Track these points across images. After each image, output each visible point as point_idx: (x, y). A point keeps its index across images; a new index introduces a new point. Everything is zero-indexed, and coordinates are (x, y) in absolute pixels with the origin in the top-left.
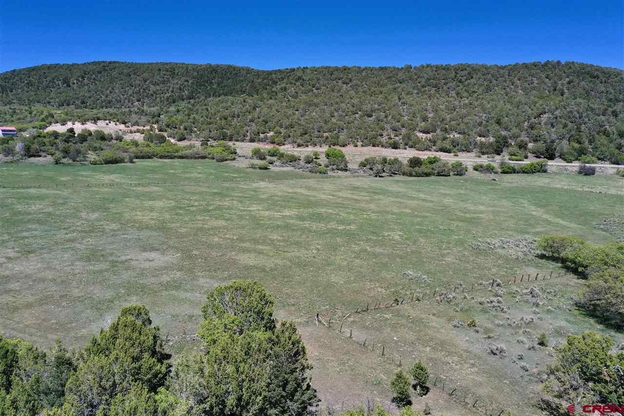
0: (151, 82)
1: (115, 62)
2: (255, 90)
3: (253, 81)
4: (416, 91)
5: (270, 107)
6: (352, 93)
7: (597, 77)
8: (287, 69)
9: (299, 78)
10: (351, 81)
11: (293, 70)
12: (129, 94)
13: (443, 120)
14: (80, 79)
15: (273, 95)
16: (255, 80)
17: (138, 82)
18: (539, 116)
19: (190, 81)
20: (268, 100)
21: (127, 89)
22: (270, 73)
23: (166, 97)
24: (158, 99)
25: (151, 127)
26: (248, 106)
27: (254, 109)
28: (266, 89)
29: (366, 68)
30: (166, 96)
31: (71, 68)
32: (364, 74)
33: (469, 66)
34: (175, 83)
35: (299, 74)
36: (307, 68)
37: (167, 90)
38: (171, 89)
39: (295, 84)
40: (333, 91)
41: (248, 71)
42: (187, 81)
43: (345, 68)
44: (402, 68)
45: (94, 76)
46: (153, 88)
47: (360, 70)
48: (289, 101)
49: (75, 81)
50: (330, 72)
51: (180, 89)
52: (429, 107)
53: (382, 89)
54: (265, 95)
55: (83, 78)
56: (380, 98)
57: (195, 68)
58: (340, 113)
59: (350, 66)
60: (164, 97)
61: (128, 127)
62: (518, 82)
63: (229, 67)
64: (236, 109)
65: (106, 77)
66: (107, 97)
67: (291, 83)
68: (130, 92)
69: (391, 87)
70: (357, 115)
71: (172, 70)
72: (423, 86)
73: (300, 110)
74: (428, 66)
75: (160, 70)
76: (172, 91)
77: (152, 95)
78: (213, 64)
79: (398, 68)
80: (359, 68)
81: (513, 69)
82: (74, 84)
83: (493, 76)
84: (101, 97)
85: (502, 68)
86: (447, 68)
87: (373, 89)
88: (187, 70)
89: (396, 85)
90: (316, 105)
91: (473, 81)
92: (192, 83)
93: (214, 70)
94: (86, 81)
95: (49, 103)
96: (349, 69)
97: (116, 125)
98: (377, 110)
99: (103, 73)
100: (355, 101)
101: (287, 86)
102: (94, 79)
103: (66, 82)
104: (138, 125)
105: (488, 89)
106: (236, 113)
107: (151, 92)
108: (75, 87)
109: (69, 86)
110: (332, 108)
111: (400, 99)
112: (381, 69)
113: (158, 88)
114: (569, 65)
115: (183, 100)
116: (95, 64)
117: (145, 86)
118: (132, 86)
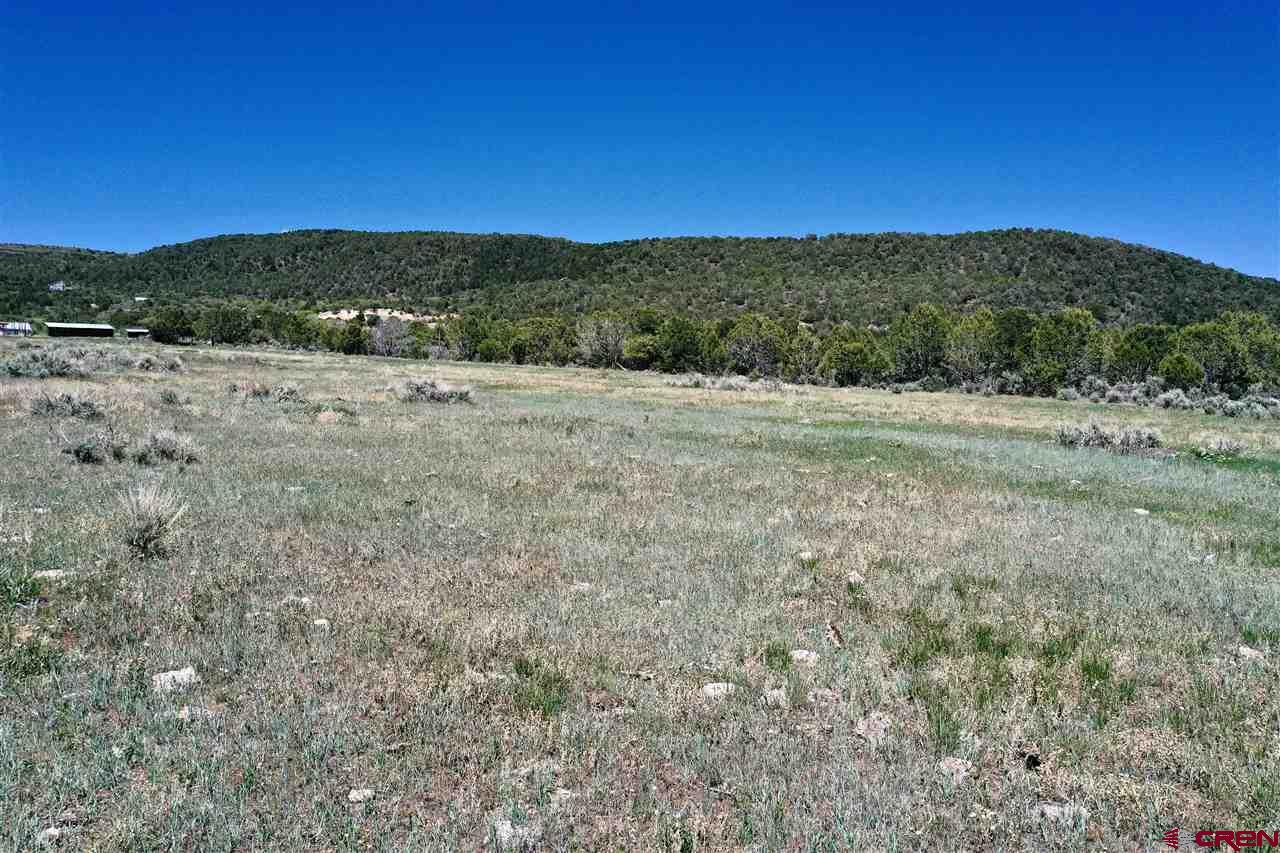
0: (409, 263)
1: (336, 231)
2: (577, 272)
3: (574, 260)
4: (812, 272)
5: (604, 292)
6: (722, 275)
7: (1073, 252)
8: (627, 241)
9: (646, 254)
10: (722, 257)
11: (636, 243)
12: (377, 280)
13: (836, 307)
14: (291, 259)
15: (606, 277)
16: (577, 258)
17: (388, 263)
18: (965, 301)
19: (471, 262)
20: (600, 285)
21: (372, 273)
22: (599, 248)
23: (435, 286)
24: (423, 289)
25: (448, 316)
26: (572, 293)
27: (582, 295)
28: (596, 271)
29: (747, 240)
30: (435, 283)
31: (269, 238)
32: (743, 248)
33: (898, 236)
34: (449, 263)
35: (647, 248)
36: (658, 240)
37: (437, 274)
38: (441, 273)
39: (639, 263)
40: (694, 272)
41: (564, 244)
42: (466, 261)
43: (716, 240)
44: (802, 239)
45: (311, 254)
46: (412, 272)
47: (737, 242)
48: (630, 285)
49: (283, 263)
50: (692, 245)
51: (456, 273)
52: (822, 293)
53: (765, 269)
54: (595, 278)
55: (294, 256)
56: (758, 280)
57: (477, 240)
58: (700, 299)
59: (722, 236)
60: (432, 285)
62: (962, 258)
63: (532, 238)
64: (557, 296)
65: (331, 256)
66: (342, 284)
67: (634, 262)
68: (378, 278)
69: (780, 266)
70: (723, 303)
71: (440, 244)
72: (825, 265)
73: (646, 297)
74: (840, 236)
75: (419, 243)
76: (444, 277)
77: (413, 283)
78: (503, 232)
79: (796, 240)
80: (738, 239)
81: (959, 242)
82: (280, 265)
83: (927, 251)
84: (333, 286)
85: (945, 238)
86: (864, 239)
87: (752, 268)
88: (465, 243)
89: (788, 264)
90: (669, 290)
91: (897, 257)
92: (475, 264)
93: (507, 242)
94: (299, 261)
95: (256, 294)
96: (722, 240)
98: (752, 295)
99: (325, 249)
100: (722, 284)
101: (628, 266)
102: (313, 259)
103: (268, 261)
104: (430, 315)
105: (916, 268)
106: (557, 301)
107: (411, 278)
108: (283, 269)
109: (273, 269)
110: (691, 294)
111: (785, 281)
112: (770, 240)
113: (421, 271)
114: (1042, 234)
115: (464, 289)
116: (303, 235)
117: (400, 269)
118: (379, 269)
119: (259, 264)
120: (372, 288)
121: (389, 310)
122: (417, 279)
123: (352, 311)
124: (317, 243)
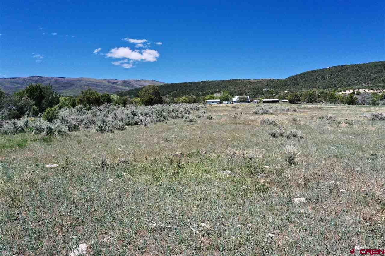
0: (372, 73)
1: (345, 65)
12: (359, 80)
17: (364, 74)
21: (358, 78)
24: (377, 81)
30: (382, 79)
31: (323, 70)
37: (382, 76)
45: (336, 73)
46: (373, 76)
49: (327, 77)
55: (331, 75)
60: (380, 80)
61: (375, 91)
65: (343, 73)
66: (347, 82)
75: (376, 66)
77: (373, 79)
82: (327, 78)
84: (344, 83)
94: (332, 76)
95: (319, 87)
97: (368, 90)
99: (341, 71)
102: (337, 75)
103: (323, 77)
104: (380, 90)
109: (324, 79)
113: (376, 75)
116: (334, 68)
117: (368, 75)
118: (361, 76)
119: (320, 78)
120: (358, 82)
121: (364, 89)
122: (374, 78)
123: (350, 91)
124: (339, 70)
